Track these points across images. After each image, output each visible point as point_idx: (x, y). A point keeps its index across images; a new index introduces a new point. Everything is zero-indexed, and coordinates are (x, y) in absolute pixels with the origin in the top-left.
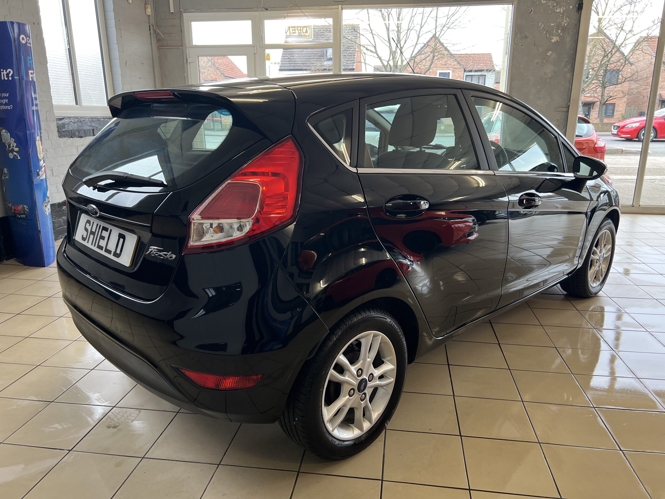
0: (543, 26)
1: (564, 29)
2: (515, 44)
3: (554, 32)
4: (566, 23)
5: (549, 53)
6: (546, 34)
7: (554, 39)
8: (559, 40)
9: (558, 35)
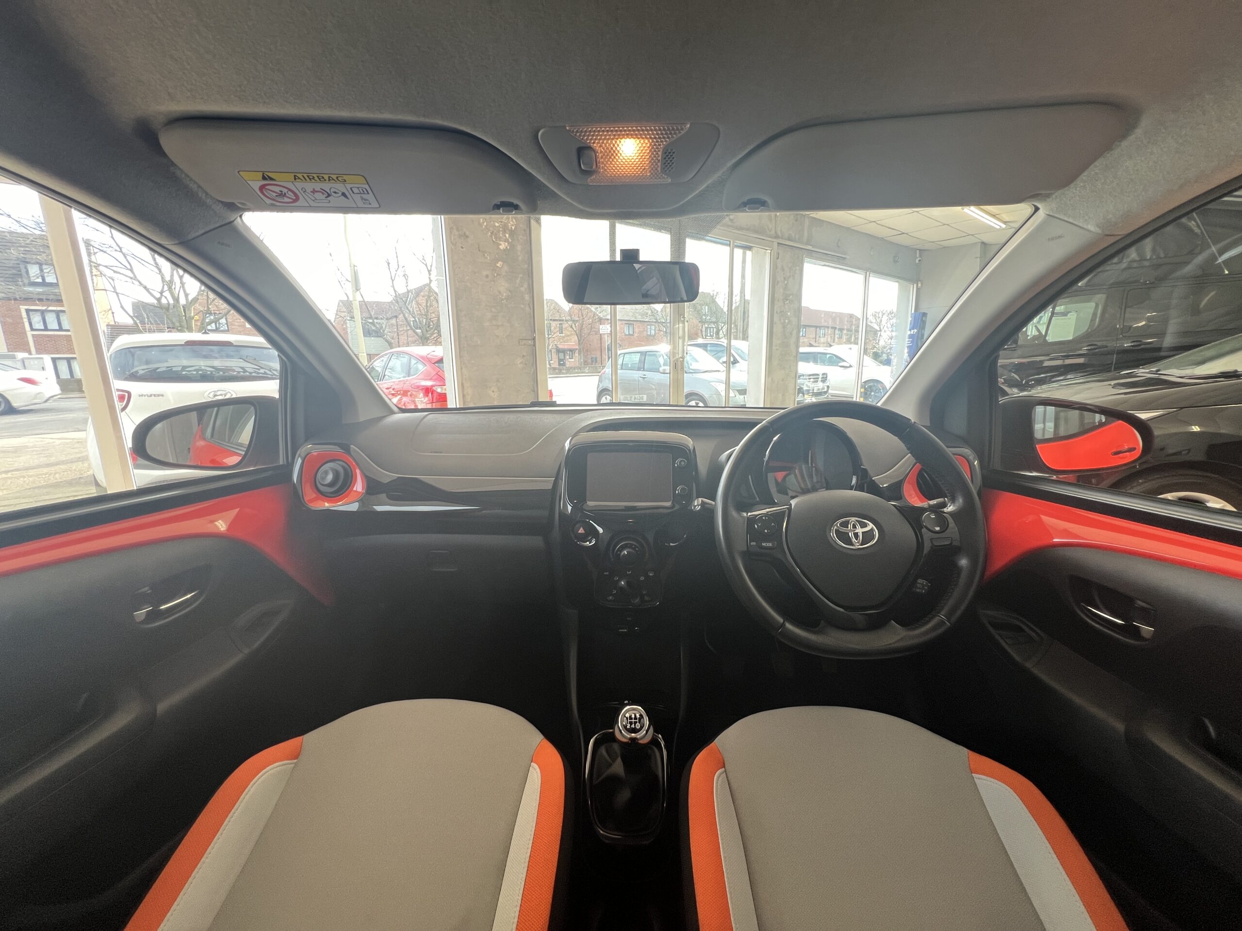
0: (485, 224)
1: (512, 233)
2: (452, 243)
3: (501, 235)
4: (513, 225)
5: (499, 264)
6: (491, 236)
7: (503, 246)
8: (508, 248)
9: (506, 241)
